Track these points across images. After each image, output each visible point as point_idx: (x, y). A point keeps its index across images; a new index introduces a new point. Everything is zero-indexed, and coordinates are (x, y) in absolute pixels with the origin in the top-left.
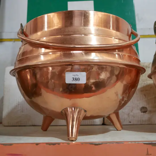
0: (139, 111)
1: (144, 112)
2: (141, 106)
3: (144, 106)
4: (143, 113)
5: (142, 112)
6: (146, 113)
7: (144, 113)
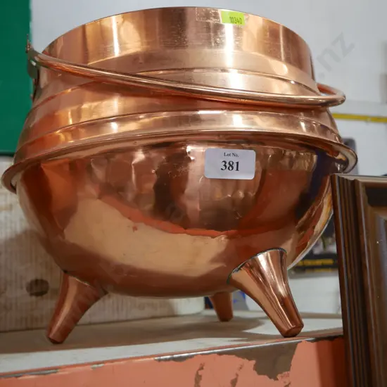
0: (25, 291)
1: (37, 294)
2: (31, 277)
3: (39, 277)
4: (34, 298)
5: (31, 295)
6: (44, 296)
7: (39, 298)
